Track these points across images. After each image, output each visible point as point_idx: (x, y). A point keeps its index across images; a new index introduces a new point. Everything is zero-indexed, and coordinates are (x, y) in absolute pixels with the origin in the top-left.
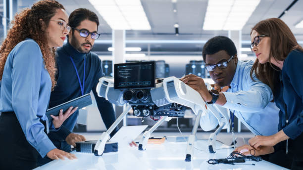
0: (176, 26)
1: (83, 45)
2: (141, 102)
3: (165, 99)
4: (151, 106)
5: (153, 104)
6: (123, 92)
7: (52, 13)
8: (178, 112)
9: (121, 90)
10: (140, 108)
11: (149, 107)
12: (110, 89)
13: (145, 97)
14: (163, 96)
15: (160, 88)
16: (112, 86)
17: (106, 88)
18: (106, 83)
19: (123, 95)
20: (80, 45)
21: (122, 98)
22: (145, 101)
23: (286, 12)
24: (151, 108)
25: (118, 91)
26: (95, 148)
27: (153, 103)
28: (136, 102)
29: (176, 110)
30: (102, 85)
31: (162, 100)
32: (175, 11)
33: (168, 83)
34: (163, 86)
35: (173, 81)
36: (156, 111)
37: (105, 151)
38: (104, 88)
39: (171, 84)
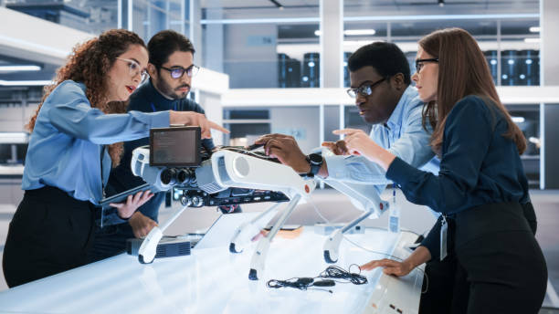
1: (178, 89)
2: (189, 186)
6: (161, 171)
7: (122, 49)
9: (160, 168)
12: (146, 165)
16: (148, 162)
17: (141, 163)
18: (141, 157)
20: (173, 90)
25: (156, 169)
26: (140, 252)
34: (211, 163)
35: (223, 158)
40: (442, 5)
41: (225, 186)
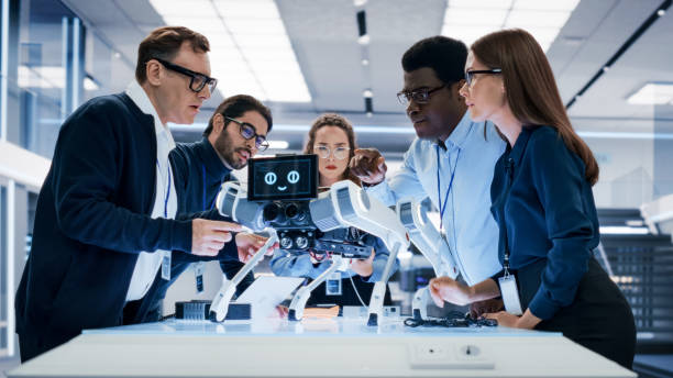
0: (368, 94)
2: (293, 225)
3: (335, 219)
4: (310, 230)
5: (313, 228)
6: (263, 206)
8: (359, 248)
9: (260, 204)
10: (292, 235)
11: (307, 232)
12: (241, 200)
13: (301, 215)
14: (330, 211)
15: (326, 199)
16: (245, 196)
17: (233, 199)
18: (235, 191)
19: (262, 212)
21: (260, 217)
22: (301, 221)
23: (606, 69)
24: (310, 235)
25: (255, 205)
26: (212, 309)
27: (314, 225)
28: (285, 224)
29: (356, 244)
30: (227, 195)
31: (329, 220)
32: (365, 62)
33: (340, 191)
34: (330, 195)
35: (346, 189)
36: (320, 241)
37: (228, 317)
38: (229, 199)
39: (343, 192)
40: (369, 115)
41: (345, 222)
